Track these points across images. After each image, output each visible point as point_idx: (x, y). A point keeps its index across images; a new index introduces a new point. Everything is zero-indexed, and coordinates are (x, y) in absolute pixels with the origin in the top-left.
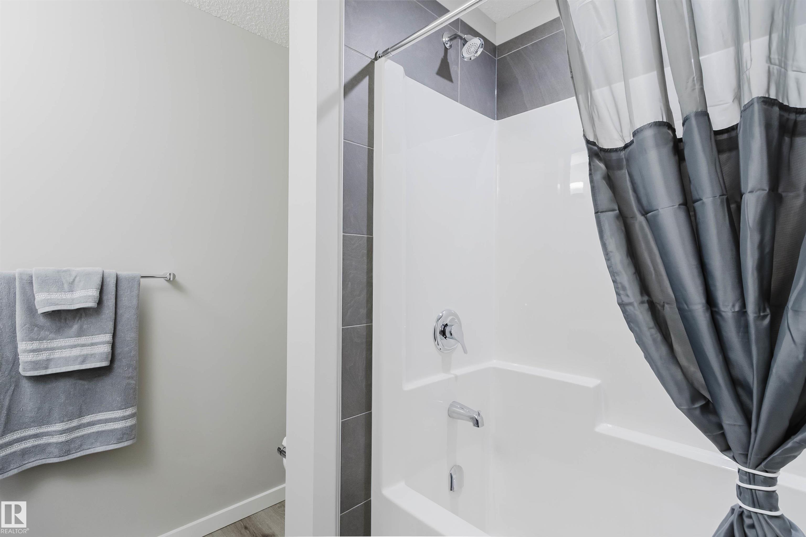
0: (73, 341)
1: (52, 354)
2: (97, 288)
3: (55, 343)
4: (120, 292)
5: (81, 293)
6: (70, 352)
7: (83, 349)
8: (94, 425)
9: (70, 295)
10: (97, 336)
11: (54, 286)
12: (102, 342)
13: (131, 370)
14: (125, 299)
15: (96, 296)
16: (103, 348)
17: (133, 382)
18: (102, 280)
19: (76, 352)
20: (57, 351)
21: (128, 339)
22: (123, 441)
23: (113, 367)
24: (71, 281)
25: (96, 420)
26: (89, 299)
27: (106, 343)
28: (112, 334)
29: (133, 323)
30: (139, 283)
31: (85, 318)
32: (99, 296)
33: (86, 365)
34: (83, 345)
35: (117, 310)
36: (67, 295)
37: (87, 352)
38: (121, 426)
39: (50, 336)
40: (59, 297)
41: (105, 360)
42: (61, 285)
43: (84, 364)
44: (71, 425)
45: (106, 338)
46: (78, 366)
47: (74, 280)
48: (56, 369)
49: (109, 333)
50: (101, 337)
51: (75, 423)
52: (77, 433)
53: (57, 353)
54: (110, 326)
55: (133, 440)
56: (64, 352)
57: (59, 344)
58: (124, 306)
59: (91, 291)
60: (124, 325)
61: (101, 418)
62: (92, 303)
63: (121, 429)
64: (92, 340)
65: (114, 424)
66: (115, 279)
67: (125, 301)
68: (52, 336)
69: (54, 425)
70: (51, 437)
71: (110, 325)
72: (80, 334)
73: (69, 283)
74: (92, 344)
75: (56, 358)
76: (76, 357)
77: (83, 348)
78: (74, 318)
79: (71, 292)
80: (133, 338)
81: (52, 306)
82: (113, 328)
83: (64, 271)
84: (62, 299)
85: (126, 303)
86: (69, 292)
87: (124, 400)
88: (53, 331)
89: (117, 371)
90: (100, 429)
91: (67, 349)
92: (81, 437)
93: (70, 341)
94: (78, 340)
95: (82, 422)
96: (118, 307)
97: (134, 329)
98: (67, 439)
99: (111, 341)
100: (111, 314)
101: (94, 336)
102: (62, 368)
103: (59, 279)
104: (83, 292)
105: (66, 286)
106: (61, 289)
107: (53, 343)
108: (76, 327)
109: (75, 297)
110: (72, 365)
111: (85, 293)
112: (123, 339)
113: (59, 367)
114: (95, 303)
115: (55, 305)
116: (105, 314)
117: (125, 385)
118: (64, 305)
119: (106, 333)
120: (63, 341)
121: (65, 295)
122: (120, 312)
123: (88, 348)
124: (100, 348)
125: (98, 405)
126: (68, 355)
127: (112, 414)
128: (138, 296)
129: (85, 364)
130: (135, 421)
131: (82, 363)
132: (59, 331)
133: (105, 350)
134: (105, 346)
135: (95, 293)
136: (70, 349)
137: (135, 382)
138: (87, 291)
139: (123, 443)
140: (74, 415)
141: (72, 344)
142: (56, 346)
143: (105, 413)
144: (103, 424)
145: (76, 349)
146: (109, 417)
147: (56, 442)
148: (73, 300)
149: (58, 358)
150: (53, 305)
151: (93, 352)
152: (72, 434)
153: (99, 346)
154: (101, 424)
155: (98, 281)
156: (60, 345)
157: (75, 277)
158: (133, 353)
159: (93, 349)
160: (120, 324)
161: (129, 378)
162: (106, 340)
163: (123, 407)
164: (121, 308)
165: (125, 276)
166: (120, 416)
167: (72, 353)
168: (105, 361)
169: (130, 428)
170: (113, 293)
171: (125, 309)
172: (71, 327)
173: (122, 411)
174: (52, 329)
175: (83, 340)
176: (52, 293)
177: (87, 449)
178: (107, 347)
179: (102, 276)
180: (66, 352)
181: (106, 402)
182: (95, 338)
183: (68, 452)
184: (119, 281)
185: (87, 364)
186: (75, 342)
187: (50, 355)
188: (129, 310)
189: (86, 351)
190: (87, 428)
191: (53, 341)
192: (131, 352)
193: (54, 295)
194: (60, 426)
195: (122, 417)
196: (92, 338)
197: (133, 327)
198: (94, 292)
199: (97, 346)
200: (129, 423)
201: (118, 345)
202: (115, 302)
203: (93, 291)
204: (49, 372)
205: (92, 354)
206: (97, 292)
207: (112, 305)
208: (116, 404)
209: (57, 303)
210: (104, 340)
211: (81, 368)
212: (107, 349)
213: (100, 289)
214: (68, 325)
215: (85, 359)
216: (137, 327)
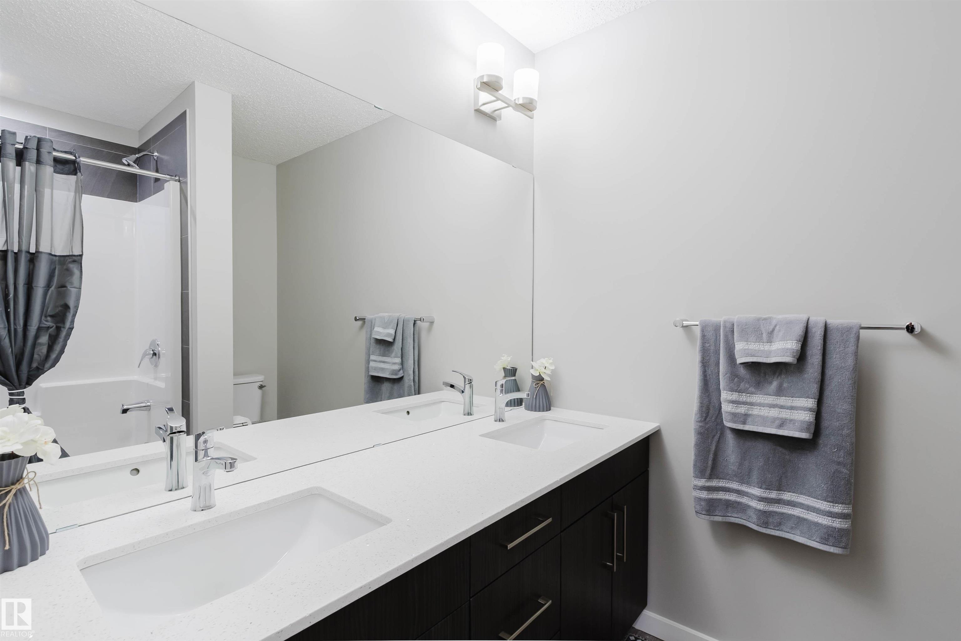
0: (772, 400)
1: (751, 409)
2: (798, 339)
3: (754, 398)
4: (831, 347)
5: (780, 345)
6: (768, 411)
7: (781, 412)
8: (794, 507)
9: (768, 346)
10: (798, 399)
11: (753, 335)
12: (802, 408)
13: (842, 453)
14: (836, 357)
15: (795, 350)
16: (804, 415)
17: (845, 471)
18: (805, 330)
19: (774, 413)
20: (756, 407)
21: (839, 411)
22: (828, 544)
23: (818, 442)
24: (771, 330)
25: (797, 501)
26: (787, 352)
27: (807, 410)
28: (817, 400)
29: (847, 391)
30: (857, 336)
31: (786, 375)
32: (800, 350)
33: (783, 431)
34: (782, 407)
35: (826, 370)
36: (765, 346)
37: (786, 416)
38: (826, 524)
39: (749, 389)
40: (757, 347)
41: (807, 430)
42: (760, 334)
43: (781, 429)
44: (769, 495)
45: (808, 403)
46: (775, 429)
47: (773, 330)
48: (753, 426)
49: (812, 398)
50: (803, 401)
51: (773, 495)
52: (776, 508)
53: (756, 410)
54: (814, 390)
55: (842, 549)
56: (762, 411)
57: (759, 400)
58: (835, 366)
59: (790, 343)
60: (834, 392)
61: (803, 502)
62: (789, 358)
63: (828, 527)
64: (792, 402)
65: (818, 517)
66: (823, 329)
67: (836, 360)
68: (752, 389)
69: (753, 488)
70: (750, 499)
71: (814, 388)
72: (780, 392)
73: (768, 333)
74: (792, 408)
75: (754, 415)
76: (774, 420)
77: (782, 410)
78: (774, 373)
79: (769, 344)
80: (847, 411)
81: (748, 357)
82: (818, 393)
83: (764, 319)
84: (760, 350)
85: (837, 362)
86: (768, 343)
87: (832, 491)
88: (753, 385)
89: (823, 449)
90: (802, 516)
91: (765, 408)
92: (780, 514)
93: (769, 399)
94: (777, 400)
95: (782, 497)
96: (827, 366)
97: (848, 399)
98: (765, 509)
99: (815, 408)
100: (816, 374)
101: (794, 399)
102: (758, 427)
103: (758, 327)
104: (781, 344)
105: (765, 336)
106: (759, 339)
107: (752, 398)
108: (775, 384)
109: (773, 349)
110: (769, 427)
111: (783, 345)
112: (832, 409)
113: (756, 426)
114: (793, 358)
115: (751, 356)
116: (808, 373)
117: (833, 471)
118: (760, 357)
119: (808, 397)
120: (762, 397)
121: (763, 346)
122: (829, 372)
123: (787, 411)
124: (800, 415)
125: (800, 484)
126: (766, 414)
127: (816, 503)
128: (856, 354)
129: (783, 429)
130: (847, 525)
131: (779, 428)
132: (759, 385)
133: (806, 419)
134: (807, 414)
135: (795, 346)
136: (768, 408)
137: (849, 472)
138: (786, 344)
139: (828, 547)
140: (773, 485)
141: (770, 402)
142: (755, 401)
143: (807, 497)
144: (805, 510)
145: (774, 409)
146: (812, 505)
147: (755, 508)
148: (770, 352)
149: (756, 415)
150: (750, 356)
151: (792, 417)
152: (771, 506)
153: (800, 412)
154: (803, 510)
155: (799, 331)
156: (758, 402)
157: (775, 326)
158: (846, 431)
159: (793, 414)
160: (828, 389)
161: (839, 463)
162: (808, 406)
163: (829, 499)
164: (830, 368)
165: (837, 326)
166: (825, 509)
167: (770, 413)
168: (805, 432)
169: (838, 531)
170: (820, 348)
171: (835, 370)
172: (771, 383)
173: (828, 503)
174: (752, 382)
175: (782, 401)
176: (750, 343)
177: (786, 532)
178: (809, 416)
179: (805, 325)
180: (764, 411)
181: (809, 484)
182: (796, 401)
183: (766, 525)
184: (829, 333)
185: (785, 431)
186: (773, 401)
187: (749, 410)
188: (841, 371)
189: (785, 414)
190: (787, 507)
191: (752, 395)
192: (843, 429)
193: (752, 346)
194: (758, 491)
195: (828, 512)
196: (793, 400)
197: (847, 396)
198: (794, 344)
199: (798, 411)
200: (838, 524)
201: (825, 415)
202: (821, 359)
203: (792, 343)
204: (747, 428)
205: (791, 420)
206: (798, 345)
207: (817, 363)
208: (820, 492)
209: (754, 355)
210: (806, 405)
211: (778, 434)
212: (808, 417)
213: (802, 341)
214: (767, 380)
215: (782, 423)
216: (853, 397)
